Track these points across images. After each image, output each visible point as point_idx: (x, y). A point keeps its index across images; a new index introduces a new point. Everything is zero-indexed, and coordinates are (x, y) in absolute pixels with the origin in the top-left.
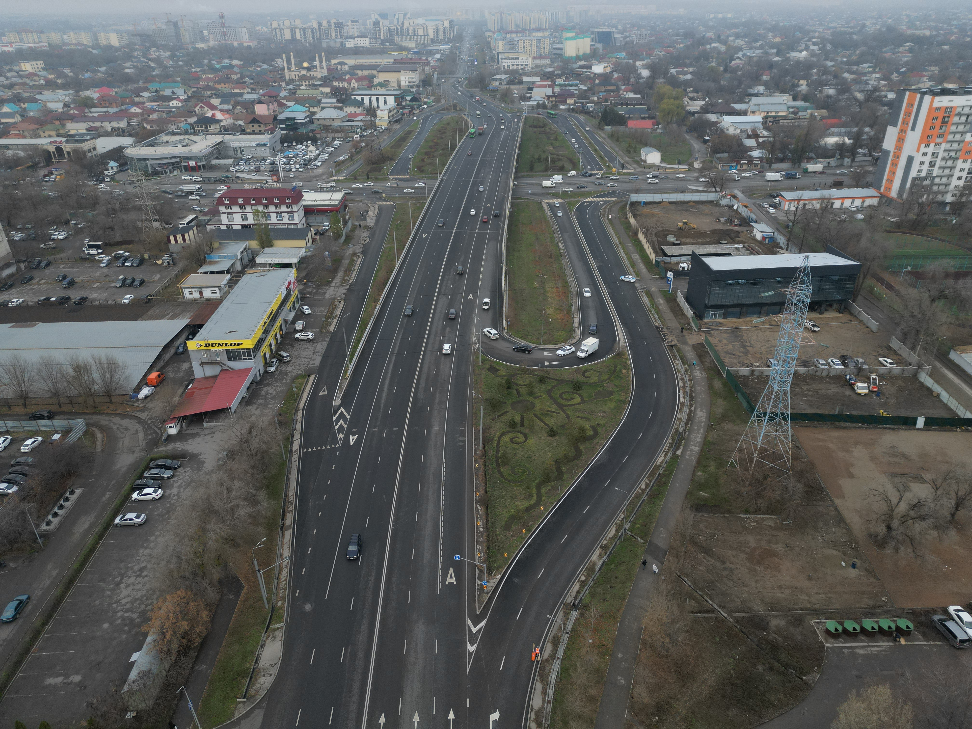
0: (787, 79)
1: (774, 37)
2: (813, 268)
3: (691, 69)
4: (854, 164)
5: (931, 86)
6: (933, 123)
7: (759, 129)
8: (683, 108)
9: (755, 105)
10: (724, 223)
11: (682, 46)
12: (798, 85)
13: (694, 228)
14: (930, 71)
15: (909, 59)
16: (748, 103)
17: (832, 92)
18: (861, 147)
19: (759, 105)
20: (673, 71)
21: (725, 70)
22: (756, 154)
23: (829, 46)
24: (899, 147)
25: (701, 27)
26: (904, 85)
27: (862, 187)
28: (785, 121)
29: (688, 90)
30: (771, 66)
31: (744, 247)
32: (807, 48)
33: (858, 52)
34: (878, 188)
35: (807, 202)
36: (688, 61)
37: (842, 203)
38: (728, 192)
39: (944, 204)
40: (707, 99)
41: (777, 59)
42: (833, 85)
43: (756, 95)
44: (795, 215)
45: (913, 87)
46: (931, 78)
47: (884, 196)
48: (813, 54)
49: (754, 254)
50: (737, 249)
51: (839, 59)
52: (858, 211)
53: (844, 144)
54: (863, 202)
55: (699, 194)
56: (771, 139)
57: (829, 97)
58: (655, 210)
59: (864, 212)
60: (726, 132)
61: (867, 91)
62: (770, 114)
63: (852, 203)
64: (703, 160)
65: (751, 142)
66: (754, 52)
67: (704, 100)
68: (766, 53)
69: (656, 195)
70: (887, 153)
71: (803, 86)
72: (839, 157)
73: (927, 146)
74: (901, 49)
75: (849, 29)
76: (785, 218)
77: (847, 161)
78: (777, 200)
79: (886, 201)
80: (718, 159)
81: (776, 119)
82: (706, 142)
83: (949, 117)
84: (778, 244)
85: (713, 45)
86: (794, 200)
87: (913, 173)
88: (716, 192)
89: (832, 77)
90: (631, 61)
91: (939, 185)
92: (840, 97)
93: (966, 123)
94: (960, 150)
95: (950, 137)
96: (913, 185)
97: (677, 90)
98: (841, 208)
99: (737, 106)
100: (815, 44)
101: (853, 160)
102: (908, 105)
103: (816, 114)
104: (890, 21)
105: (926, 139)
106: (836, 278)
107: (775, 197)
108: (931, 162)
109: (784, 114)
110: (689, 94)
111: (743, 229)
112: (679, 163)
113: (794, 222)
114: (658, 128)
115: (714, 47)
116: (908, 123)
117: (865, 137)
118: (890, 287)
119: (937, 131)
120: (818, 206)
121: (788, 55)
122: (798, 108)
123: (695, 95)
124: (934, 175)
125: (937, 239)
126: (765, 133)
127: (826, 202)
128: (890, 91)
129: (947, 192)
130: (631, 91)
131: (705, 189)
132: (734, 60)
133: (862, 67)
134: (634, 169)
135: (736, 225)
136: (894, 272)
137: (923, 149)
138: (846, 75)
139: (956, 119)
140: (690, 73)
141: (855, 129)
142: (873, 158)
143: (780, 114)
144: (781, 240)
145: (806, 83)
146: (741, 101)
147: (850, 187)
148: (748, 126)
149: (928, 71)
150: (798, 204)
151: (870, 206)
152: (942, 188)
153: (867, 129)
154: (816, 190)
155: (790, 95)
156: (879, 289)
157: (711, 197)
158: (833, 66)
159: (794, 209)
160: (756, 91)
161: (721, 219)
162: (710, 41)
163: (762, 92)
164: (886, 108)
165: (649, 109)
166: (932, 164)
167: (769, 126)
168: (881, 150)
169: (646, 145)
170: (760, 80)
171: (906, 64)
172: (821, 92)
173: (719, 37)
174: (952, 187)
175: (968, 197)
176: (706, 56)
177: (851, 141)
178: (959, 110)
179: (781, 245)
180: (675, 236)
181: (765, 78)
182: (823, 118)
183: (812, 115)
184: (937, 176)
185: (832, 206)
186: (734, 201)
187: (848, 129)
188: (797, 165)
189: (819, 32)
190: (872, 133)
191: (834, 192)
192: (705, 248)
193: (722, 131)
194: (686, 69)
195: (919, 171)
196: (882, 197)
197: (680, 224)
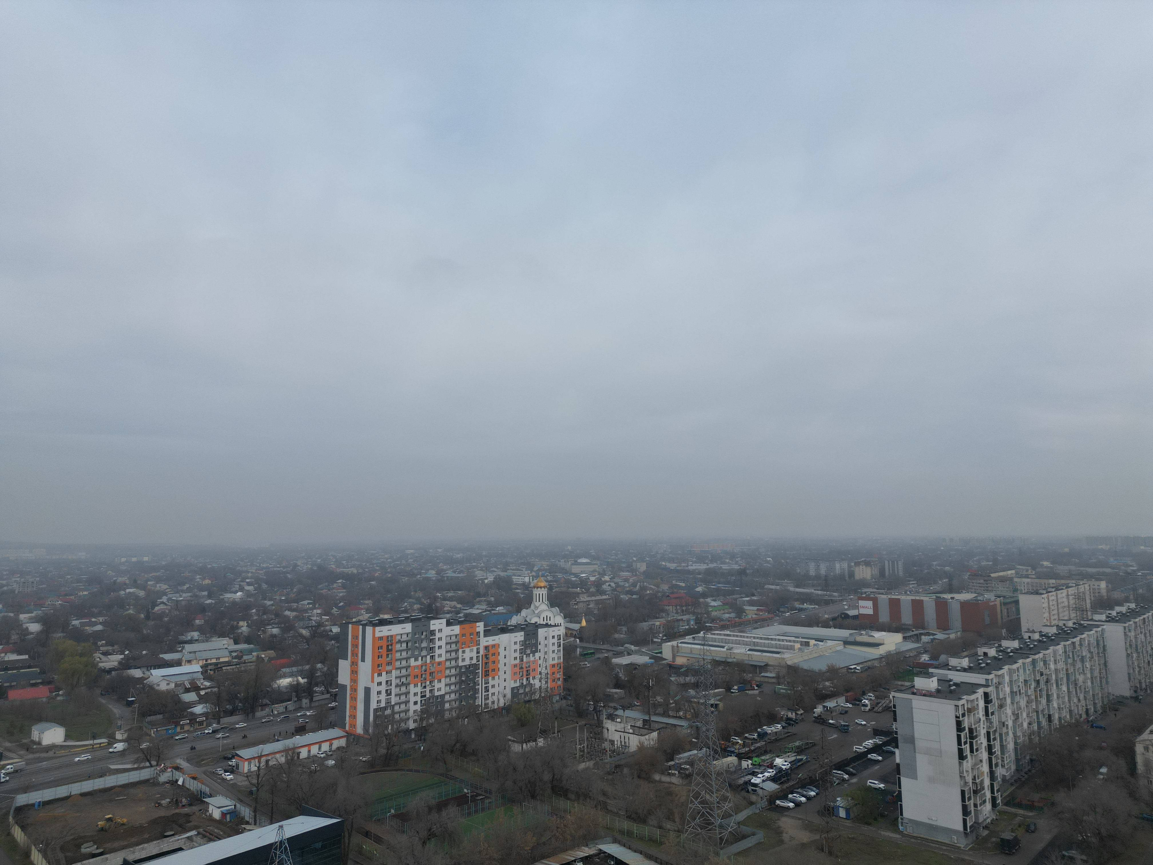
0: (225, 621)
1: (203, 579)
2: (291, 840)
3: (101, 619)
4: (313, 705)
5: (370, 617)
6: (380, 652)
7: (199, 679)
8: (94, 665)
9: (190, 653)
10: (167, 807)
11: (85, 593)
12: (238, 627)
13: (123, 824)
14: (365, 604)
15: (345, 594)
16: (181, 651)
17: (275, 631)
18: (317, 685)
19: (195, 652)
20: (76, 623)
21: (148, 617)
22: (199, 709)
23: (264, 586)
24: (354, 680)
25: (110, 572)
26: (345, 618)
27: (327, 728)
28: (229, 668)
29: (100, 643)
30: (203, 609)
31: (199, 833)
32: (241, 589)
33: (295, 590)
34: (343, 726)
35: (269, 758)
36: (96, 611)
37: (309, 751)
38: (168, 764)
39: (408, 731)
40: (127, 652)
41: (209, 601)
42: (275, 624)
43: (191, 642)
44: (258, 776)
45: (354, 620)
46: (368, 611)
47: (351, 735)
48: (249, 594)
49: (214, 841)
50: (190, 838)
51: (278, 598)
52: (328, 757)
53: (298, 684)
54: (331, 745)
55: (127, 774)
56: (216, 689)
57: (273, 636)
58: (59, 811)
59: (334, 757)
60: (157, 688)
61: (312, 627)
62: (209, 662)
63: (320, 748)
64: (129, 727)
65: (191, 697)
66: (181, 596)
67: (122, 653)
68: (197, 596)
69: (58, 788)
70: (344, 687)
71: (244, 627)
72: (296, 699)
73: (380, 675)
74: (335, 585)
75: (282, 569)
76: (247, 783)
77: (305, 702)
78: (233, 762)
79: (354, 739)
80: (149, 723)
81: (218, 667)
82: (130, 704)
83: (391, 645)
84: (243, 818)
85: (128, 591)
86: (254, 758)
87: (373, 705)
88: (151, 766)
89: (273, 616)
90: (12, 615)
91: (400, 713)
92: (285, 635)
93: (407, 649)
94: (409, 675)
95: (398, 664)
96: (376, 717)
97: (83, 644)
98: (309, 757)
99: (168, 657)
100: (249, 584)
101: (311, 700)
102: (353, 638)
103: (263, 656)
104: (319, 560)
105: (377, 669)
106: (319, 845)
107: (230, 759)
108: (387, 691)
109: (226, 659)
110: (101, 648)
111: (195, 808)
112: (94, 738)
113: (258, 786)
114: (58, 695)
115: (130, 593)
116: (357, 655)
117: (319, 674)
118: (378, 840)
119: (384, 660)
120: (283, 760)
121: (221, 597)
122: (241, 652)
123: (110, 648)
124: (393, 703)
125: (411, 770)
126: (207, 684)
127: (290, 753)
128: (333, 625)
129: (408, 719)
130: (13, 652)
131: (136, 766)
132: (157, 605)
133: (302, 605)
134: (21, 757)
135: (183, 806)
136: (379, 820)
137: (377, 679)
138: (287, 613)
139: (398, 646)
140: (101, 623)
141: (307, 667)
142: (331, 695)
143: (222, 660)
144: (246, 812)
145: (246, 624)
146: (172, 650)
147: (314, 730)
148: (185, 678)
149: (362, 604)
150: (259, 762)
151: (338, 748)
152: (403, 715)
153: (319, 666)
154: (278, 741)
155: (230, 638)
156: (368, 846)
157: (145, 774)
158: (272, 605)
159: (256, 768)
160: (189, 638)
161: (163, 802)
162: (124, 586)
163: (196, 637)
164: (333, 642)
165: (43, 672)
166: (388, 693)
167: (210, 675)
168: (338, 685)
169: (40, 719)
170: (193, 625)
171: (342, 599)
172: (264, 632)
173: (135, 581)
174: (411, 713)
175: (428, 721)
176: (121, 603)
177: (305, 680)
178: (399, 637)
179: (247, 819)
180: (95, 843)
181: (197, 622)
182: (271, 659)
183: (258, 657)
184: (396, 704)
185: (298, 757)
186: (177, 774)
187: (300, 667)
188: (251, 715)
189: (252, 572)
190: (325, 669)
191: (298, 740)
192: (143, 849)
193: (151, 687)
194: (93, 620)
195: (379, 702)
196: (349, 735)
197: (101, 823)
